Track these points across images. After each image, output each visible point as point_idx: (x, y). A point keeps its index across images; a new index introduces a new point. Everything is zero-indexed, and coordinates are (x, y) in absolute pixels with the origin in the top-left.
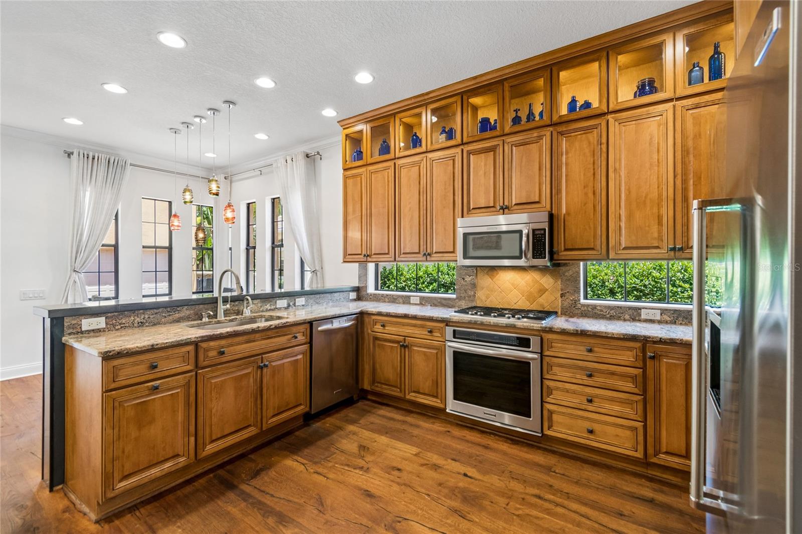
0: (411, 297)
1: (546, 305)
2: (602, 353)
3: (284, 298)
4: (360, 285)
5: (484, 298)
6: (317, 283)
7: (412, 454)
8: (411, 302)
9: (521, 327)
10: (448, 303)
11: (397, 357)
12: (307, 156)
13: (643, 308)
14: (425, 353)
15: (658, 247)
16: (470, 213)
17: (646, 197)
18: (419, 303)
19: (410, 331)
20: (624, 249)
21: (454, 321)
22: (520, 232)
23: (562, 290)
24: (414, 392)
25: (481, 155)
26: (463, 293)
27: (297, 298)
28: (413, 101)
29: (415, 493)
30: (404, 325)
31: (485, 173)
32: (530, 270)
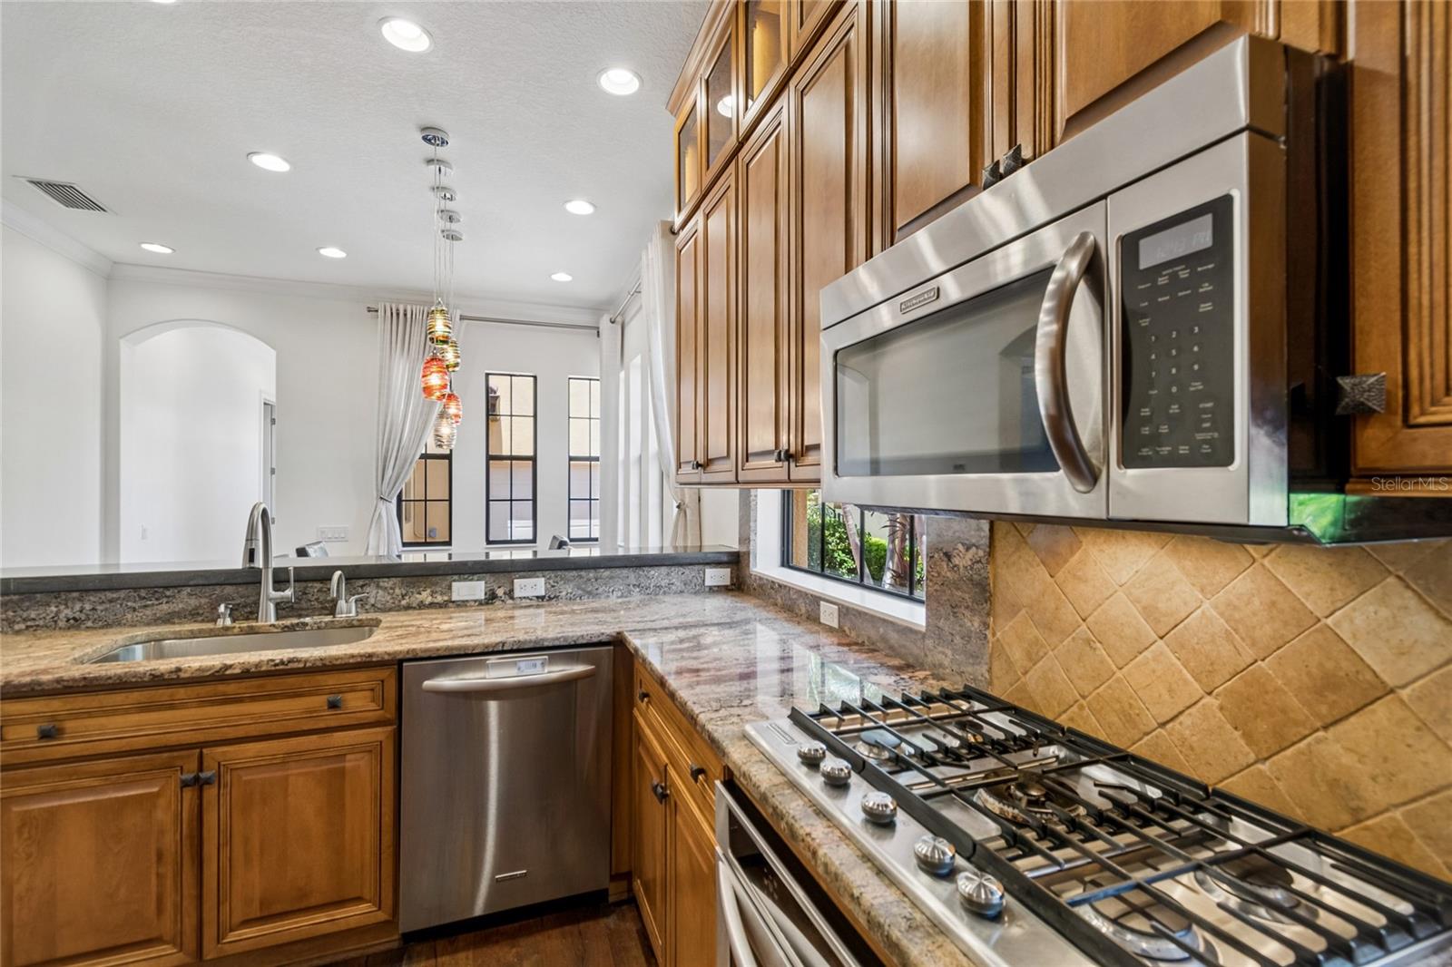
0: (821, 604)
3: (476, 577)
4: (740, 549)
5: (1018, 656)
8: (821, 619)
10: (903, 646)
18: (836, 625)
19: (676, 746)
26: (947, 619)
27: (517, 578)
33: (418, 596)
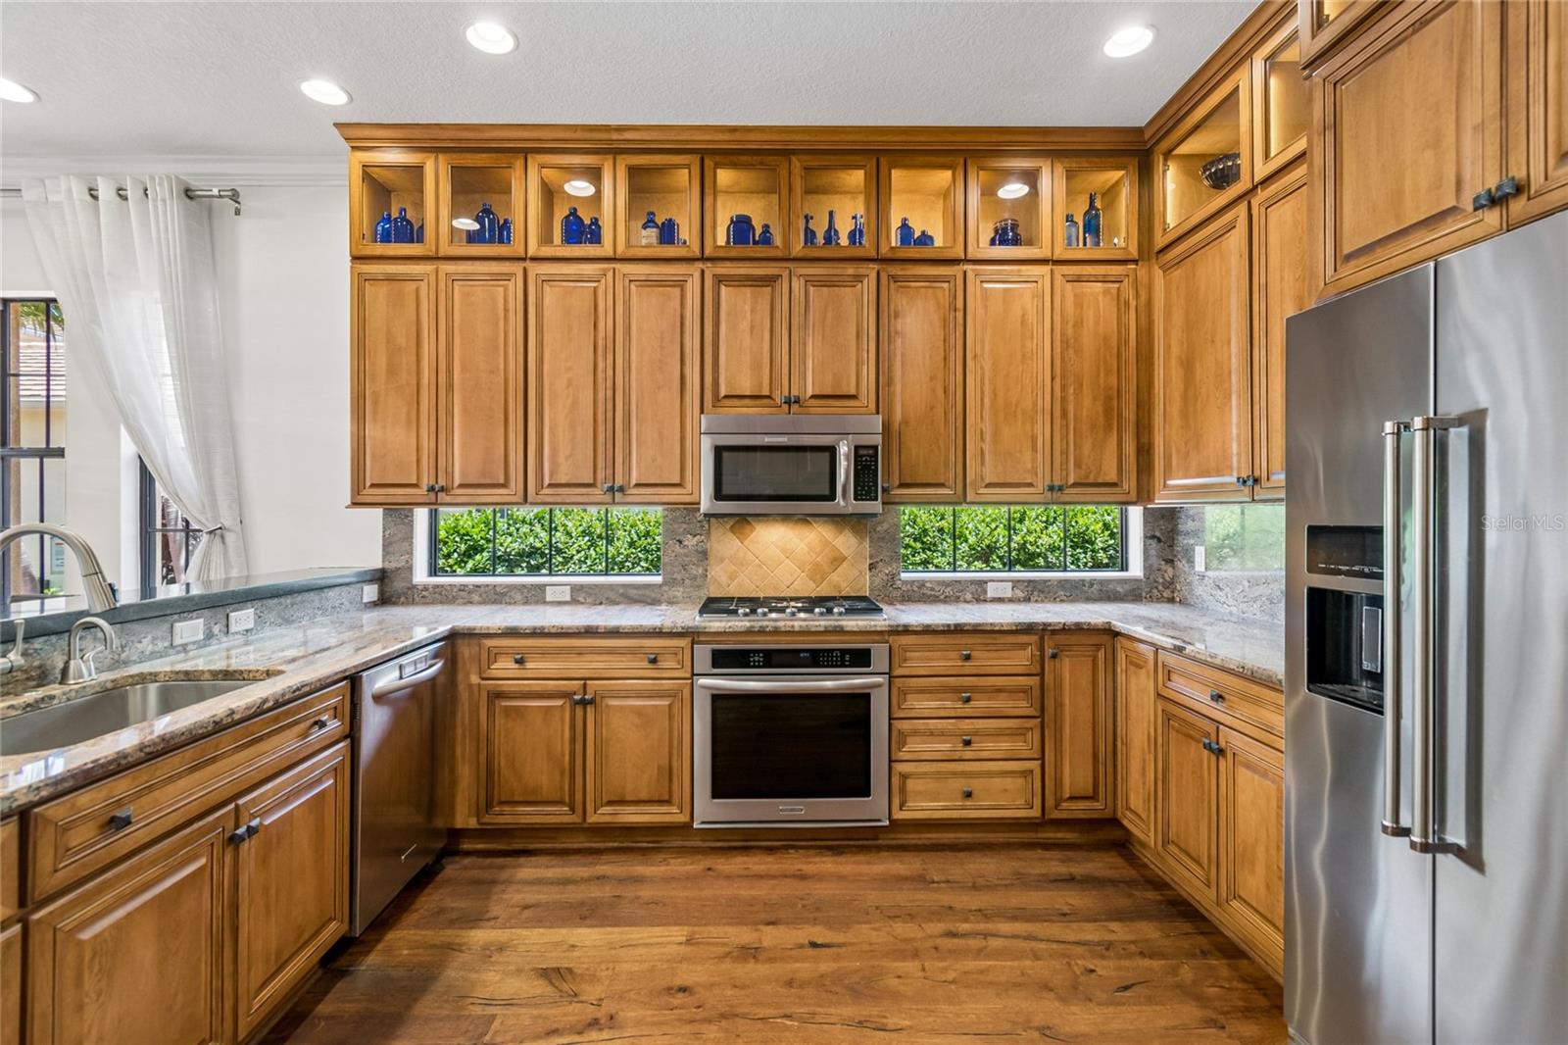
0: (547, 588)
1: (843, 585)
3: (194, 614)
4: (388, 566)
5: (724, 579)
6: (227, 565)
7: (681, 943)
8: (548, 599)
9: (855, 629)
10: (642, 595)
11: (563, 731)
12: (188, 193)
13: (990, 581)
14: (639, 712)
15: (1030, 485)
16: (719, 404)
17: (1016, 406)
18: (568, 598)
19: (601, 665)
20: (988, 485)
21: (714, 630)
22: (831, 450)
23: (871, 557)
24: (610, 803)
25: (743, 289)
26: (680, 572)
27: (232, 611)
28: (578, 135)
29: (759, 1025)
30: (580, 652)
31: (752, 328)
32: (816, 522)
33: (139, 646)
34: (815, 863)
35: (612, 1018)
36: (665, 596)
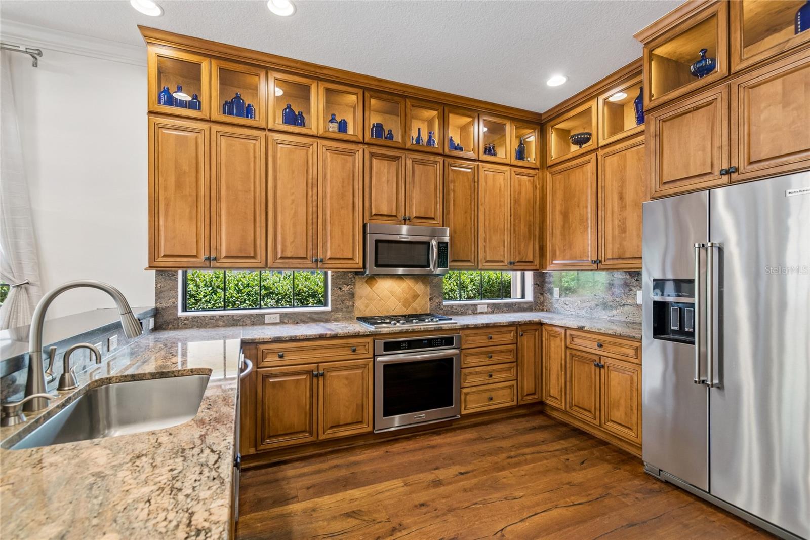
0: (266, 315)
1: (418, 309)
2: (497, 338)
4: (159, 305)
5: (362, 308)
7: (403, 486)
8: (266, 322)
10: (320, 317)
13: (480, 304)
14: (347, 377)
15: (502, 262)
16: (372, 218)
19: (327, 355)
20: (487, 262)
21: (385, 333)
22: (428, 244)
23: (430, 295)
24: (332, 427)
25: (384, 161)
26: (340, 304)
27: (110, 337)
31: (388, 181)
32: (406, 278)
34: (433, 440)
35: (401, 525)
36: (333, 317)
